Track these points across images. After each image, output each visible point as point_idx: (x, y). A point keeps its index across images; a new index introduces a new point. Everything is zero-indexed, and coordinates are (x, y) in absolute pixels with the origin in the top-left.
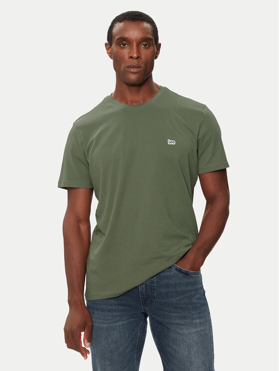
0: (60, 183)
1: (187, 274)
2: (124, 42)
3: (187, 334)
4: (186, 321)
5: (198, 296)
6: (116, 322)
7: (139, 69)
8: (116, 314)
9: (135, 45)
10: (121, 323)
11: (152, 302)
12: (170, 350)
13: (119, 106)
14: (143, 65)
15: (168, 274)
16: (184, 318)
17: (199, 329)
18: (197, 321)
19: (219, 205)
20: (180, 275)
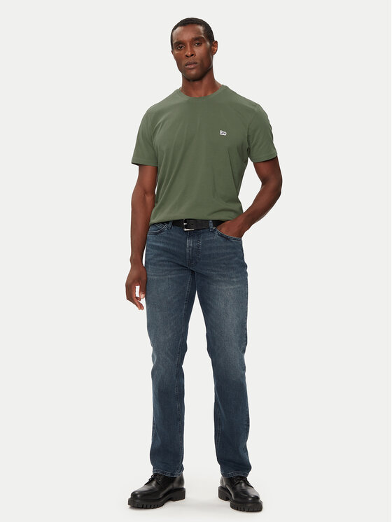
0: (133, 159)
1: (227, 239)
2: (180, 46)
3: (225, 290)
4: (225, 279)
5: (237, 259)
6: (166, 275)
7: (196, 65)
8: (166, 268)
9: (188, 44)
10: (170, 276)
11: (196, 263)
12: (210, 302)
13: (185, 98)
14: (198, 61)
15: (212, 238)
16: (224, 276)
17: (236, 286)
18: (235, 280)
19: (272, 185)
20: (222, 239)
